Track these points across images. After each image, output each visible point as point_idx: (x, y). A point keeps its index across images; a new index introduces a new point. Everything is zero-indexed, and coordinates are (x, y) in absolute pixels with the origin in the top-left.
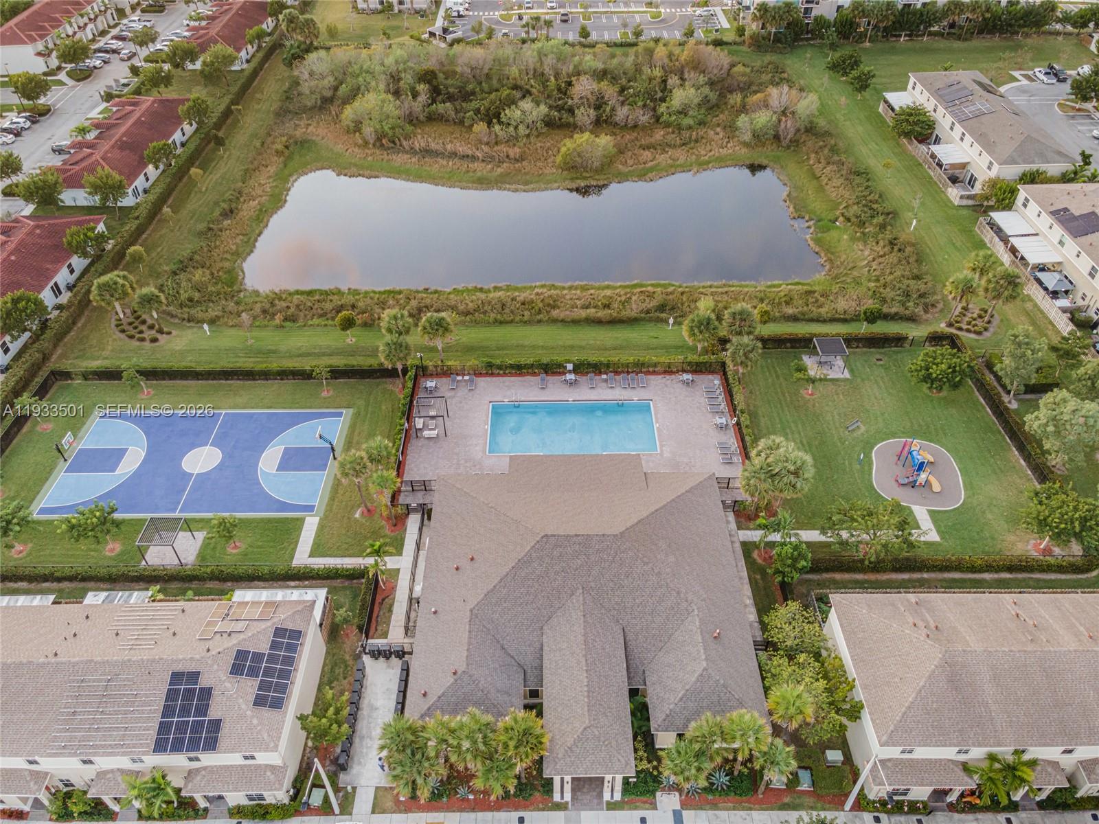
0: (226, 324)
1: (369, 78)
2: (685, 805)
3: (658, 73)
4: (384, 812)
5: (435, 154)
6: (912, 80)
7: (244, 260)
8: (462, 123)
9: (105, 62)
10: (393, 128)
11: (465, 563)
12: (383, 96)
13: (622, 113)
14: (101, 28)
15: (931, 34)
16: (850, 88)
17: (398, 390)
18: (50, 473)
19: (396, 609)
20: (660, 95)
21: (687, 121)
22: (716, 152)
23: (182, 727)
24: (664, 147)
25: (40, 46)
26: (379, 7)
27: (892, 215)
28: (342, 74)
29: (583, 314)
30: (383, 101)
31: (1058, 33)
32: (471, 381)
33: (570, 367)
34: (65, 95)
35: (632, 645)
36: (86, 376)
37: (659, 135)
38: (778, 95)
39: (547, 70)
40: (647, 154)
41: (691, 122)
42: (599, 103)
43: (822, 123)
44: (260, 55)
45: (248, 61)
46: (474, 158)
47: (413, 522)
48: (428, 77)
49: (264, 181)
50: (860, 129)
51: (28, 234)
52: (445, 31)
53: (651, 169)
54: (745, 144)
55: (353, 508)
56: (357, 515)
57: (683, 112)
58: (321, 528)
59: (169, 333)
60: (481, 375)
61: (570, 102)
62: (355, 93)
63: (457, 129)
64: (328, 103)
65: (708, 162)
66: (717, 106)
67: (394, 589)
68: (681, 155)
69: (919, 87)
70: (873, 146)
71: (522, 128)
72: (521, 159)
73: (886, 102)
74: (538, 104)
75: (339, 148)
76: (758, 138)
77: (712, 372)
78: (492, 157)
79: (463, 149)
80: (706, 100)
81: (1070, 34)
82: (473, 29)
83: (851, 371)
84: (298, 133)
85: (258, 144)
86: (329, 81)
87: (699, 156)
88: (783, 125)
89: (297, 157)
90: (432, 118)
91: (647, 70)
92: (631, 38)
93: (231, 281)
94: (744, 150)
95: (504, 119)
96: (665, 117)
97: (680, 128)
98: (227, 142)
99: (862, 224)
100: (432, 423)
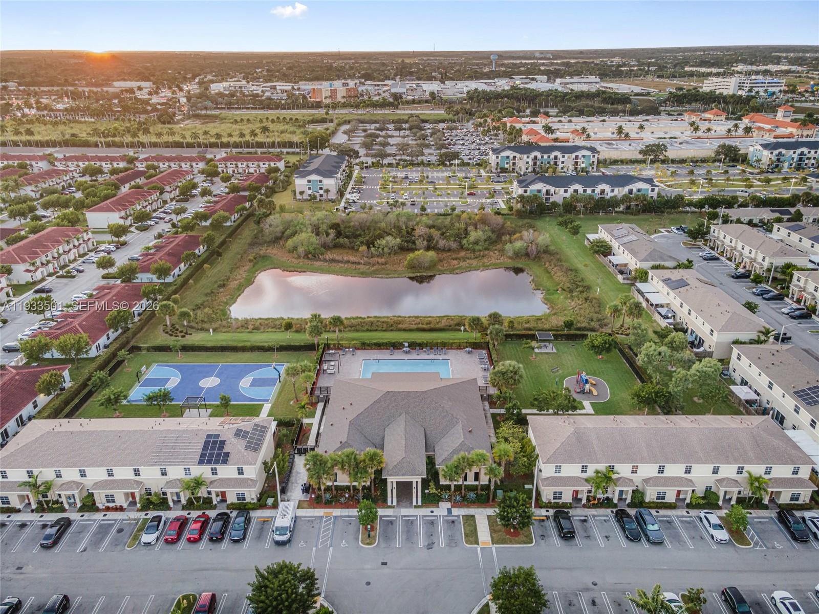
0: (221, 332)
1: (302, 227)
2: (452, 507)
3: (463, 226)
4: (303, 508)
5: (338, 261)
6: (600, 228)
7: (230, 306)
8: (353, 248)
9: (156, 223)
10: (314, 249)
11: (347, 406)
12: (310, 234)
13: (442, 243)
14: (154, 208)
15: (616, 212)
16: (569, 234)
17: (315, 355)
18: (131, 387)
19: (311, 437)
20: (464, 236)
21: (477, 247)
22: (493, 261)
23: (211, 455)
24: (464, 259)
25: (123, 214)
26: (309, 198)
27: (588, 288)
28: (288, 225)
29: (415, 327)
30: (310, 237)
31: (688, 212)
32: (353, 351)
33: (406, 344)
34: (134, 237)
35: (428, 436)
36: (149, 349)
37: (462, 254)
38: (528, 235)
39: (401, 223)
40: (455, 262)
41: (480, 248)
42: (430, 239)
43: (552, 248)
44: (242, 218)
45: (234, 221)
46: (359, 263)
47: (320, 406)
48: (335, 226)
49: (241, 274)
50: (574, 252)
51: (122, 289)
52: (345, 208)
53: (457, 269)
54: (510, 258)
55: (290, 400)
56: (291, 403)
57: (476, 243)
58: (272, 408)
59: (191, 334)
60: (359, 349)
61: (413, 238)
62: (294, 234)
63: (350, 252)
64: (278, 239)
65: (489, 266)
66: (496, 242)
67: (310, 430)
68: (474, 263)
69: (603, 231)
70: (581, 259)
71: (386, 249)
72: (386, 264)
73: (588, 239)
74: (395, 238)
75: (285, 259)
76: (517, 255)
77: (483, 349)
78: (370, 263)
79: (352, 259)
80: (489, 238)
81: (696, 212)
82: (361, 207)
83: (557, 349)
84: (261, 252)
85: (239, 256)
86: (281, 228)
87: (484, 263)
88: (530, 248)
89: (260, 263)
90: (337, 246)
91: (457, 225)
92: (450, 211)
93: (225, 314)
94: (509, 260)
95: (376, 245)
96: (466, 245)
97: (474, 251)
98: (223, 254)
99: (571, 291)
100: (332, 368)
